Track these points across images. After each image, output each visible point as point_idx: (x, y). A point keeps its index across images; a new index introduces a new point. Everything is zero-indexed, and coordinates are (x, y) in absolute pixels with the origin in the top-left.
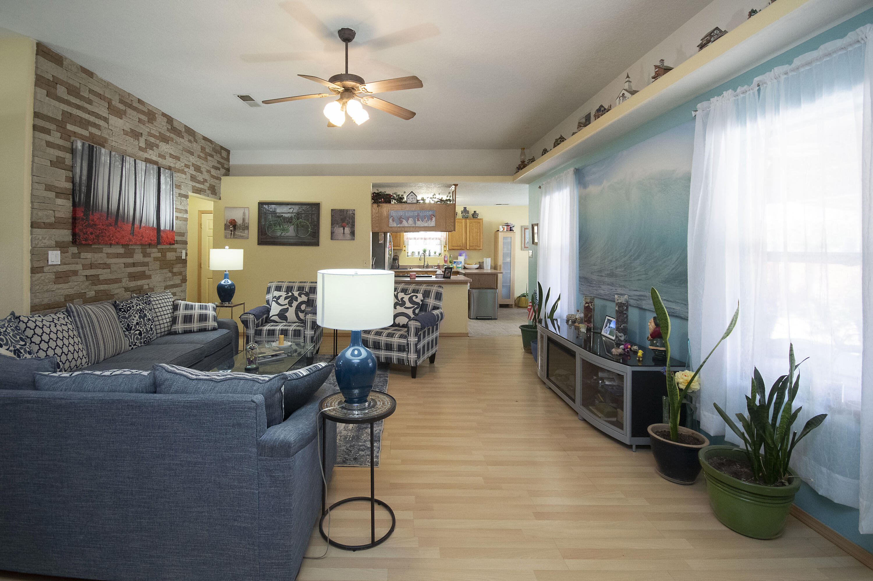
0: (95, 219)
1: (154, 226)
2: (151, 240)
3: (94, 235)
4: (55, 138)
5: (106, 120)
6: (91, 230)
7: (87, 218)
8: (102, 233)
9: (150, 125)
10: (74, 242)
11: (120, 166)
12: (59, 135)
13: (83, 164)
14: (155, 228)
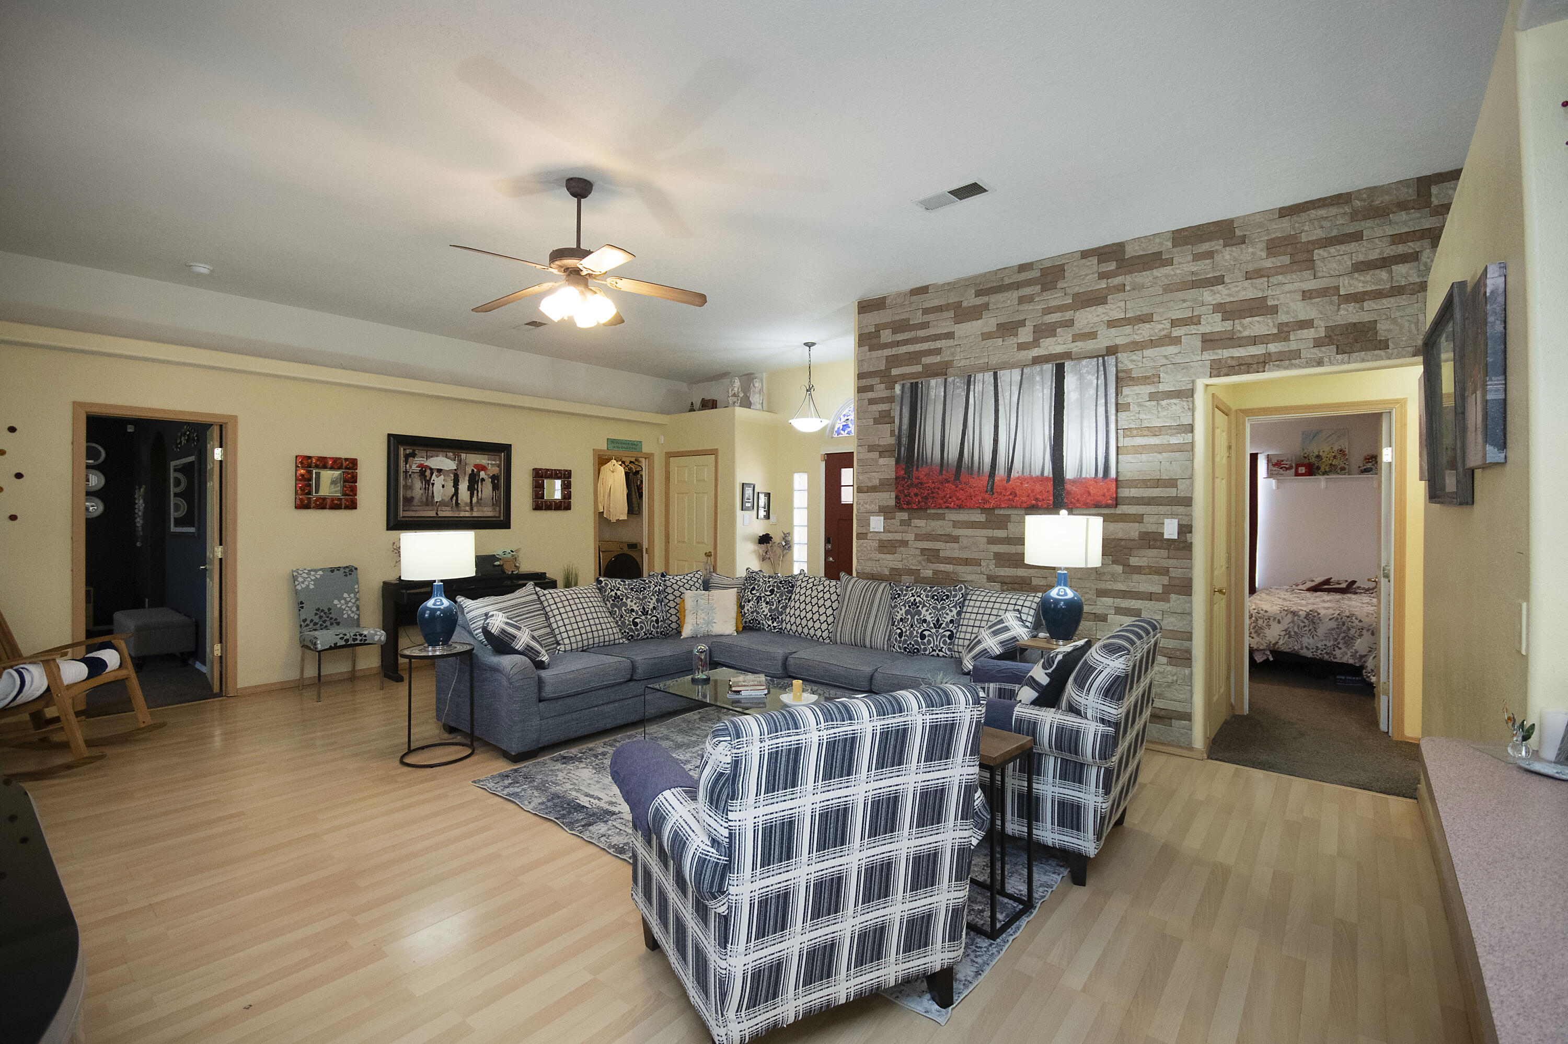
0: (922, 476)
1: (1046, 474)
2: (1037, 500)
3: (919, 498)
4: (880, 391)
5: (950, 336)
6: (915, 490)
7: (909, 476)
8: (932, 493)
9: (1047, 295)
10: (899, 506)
11: (964, 394)
12: (883, 386)
13: (904, 411)
14: (1047, 478)
